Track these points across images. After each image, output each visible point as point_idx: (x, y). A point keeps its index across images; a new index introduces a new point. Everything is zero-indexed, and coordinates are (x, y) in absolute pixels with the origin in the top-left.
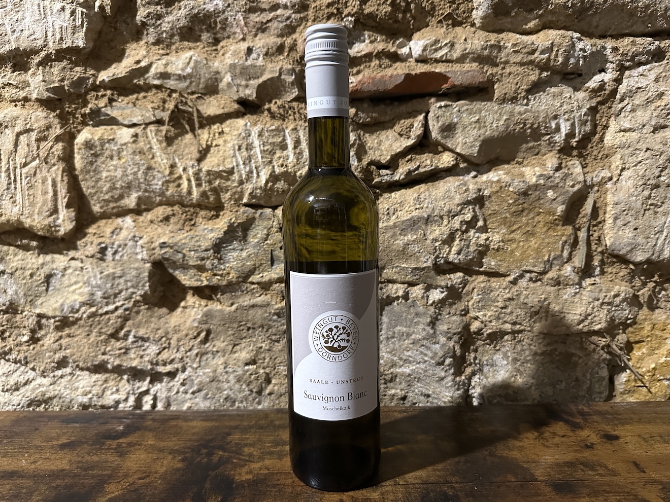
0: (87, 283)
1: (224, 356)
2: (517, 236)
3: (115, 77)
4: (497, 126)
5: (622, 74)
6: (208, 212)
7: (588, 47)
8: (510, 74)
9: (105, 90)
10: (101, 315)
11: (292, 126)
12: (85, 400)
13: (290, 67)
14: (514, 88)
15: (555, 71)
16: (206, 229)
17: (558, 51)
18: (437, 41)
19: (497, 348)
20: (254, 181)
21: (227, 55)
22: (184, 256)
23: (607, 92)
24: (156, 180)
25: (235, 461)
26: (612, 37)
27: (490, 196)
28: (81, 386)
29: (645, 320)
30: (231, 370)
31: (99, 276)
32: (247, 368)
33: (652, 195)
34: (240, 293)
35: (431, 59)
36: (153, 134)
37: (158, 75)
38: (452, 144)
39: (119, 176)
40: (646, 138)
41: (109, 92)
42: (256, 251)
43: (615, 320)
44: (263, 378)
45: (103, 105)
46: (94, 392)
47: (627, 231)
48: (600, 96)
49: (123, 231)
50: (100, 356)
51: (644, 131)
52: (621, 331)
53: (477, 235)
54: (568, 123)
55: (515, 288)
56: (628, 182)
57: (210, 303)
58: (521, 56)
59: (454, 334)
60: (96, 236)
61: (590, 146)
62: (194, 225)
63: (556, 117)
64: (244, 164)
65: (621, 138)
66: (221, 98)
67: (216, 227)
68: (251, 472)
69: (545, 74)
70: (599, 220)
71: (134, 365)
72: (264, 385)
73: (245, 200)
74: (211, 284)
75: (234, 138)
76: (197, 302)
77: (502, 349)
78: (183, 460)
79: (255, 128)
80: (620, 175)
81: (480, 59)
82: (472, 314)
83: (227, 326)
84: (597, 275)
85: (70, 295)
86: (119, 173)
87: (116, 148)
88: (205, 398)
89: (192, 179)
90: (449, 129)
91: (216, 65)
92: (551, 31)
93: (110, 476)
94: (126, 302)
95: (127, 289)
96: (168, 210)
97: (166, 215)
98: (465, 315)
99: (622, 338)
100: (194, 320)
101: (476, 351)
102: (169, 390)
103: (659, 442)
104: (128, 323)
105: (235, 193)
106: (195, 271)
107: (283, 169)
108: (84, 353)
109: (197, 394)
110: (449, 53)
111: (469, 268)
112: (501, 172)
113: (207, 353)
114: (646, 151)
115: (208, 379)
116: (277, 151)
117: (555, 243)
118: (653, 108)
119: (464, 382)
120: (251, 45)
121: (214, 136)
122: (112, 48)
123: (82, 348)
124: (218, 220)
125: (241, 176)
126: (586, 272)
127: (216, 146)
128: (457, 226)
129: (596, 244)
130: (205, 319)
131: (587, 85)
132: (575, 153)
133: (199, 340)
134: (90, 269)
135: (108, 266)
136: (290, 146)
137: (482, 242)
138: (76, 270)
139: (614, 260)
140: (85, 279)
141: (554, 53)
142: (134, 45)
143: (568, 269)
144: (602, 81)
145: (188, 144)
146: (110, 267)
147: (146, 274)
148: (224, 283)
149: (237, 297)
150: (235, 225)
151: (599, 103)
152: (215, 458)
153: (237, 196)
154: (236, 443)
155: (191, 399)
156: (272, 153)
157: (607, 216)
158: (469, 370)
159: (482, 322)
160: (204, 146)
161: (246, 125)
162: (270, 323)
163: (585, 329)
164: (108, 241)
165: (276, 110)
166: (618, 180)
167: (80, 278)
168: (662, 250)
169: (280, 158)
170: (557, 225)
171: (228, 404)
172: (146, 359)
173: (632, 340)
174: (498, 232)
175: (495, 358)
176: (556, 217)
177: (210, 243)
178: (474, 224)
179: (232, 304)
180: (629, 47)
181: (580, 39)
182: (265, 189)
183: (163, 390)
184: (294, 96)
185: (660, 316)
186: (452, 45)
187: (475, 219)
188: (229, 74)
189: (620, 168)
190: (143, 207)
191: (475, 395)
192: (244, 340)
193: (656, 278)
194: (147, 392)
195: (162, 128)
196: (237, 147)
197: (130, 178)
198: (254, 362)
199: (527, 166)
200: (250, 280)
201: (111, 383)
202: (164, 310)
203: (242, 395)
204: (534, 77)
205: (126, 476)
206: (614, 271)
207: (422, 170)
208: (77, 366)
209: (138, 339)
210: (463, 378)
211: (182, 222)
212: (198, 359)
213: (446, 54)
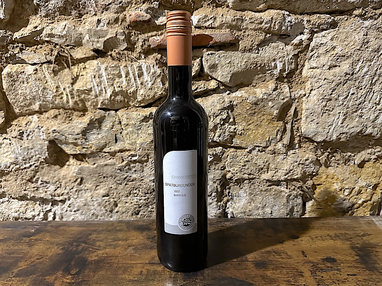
0: (13, 152)
1: (91, 192)
2: (251, 127)
3: (23, 36)
4: (241, 66)
5: (312, 36)
6: (79, 112)
7: (293, 20)
8: (248, 35)
9: (18, 43)
10: (22, 170)
11: (124, 65)
12: (16, 215)
13: (122, 31)
14: (250, 43)
15: (273, 34)
16: (77, 122)
17: (275, 22)
18: (206, 16)
19: (241, 187)
20: (104, 96)
21: (86, 24)
22: (66, 137)
23: (304, 46)
24: (49, 95)
25: (90, 249)
26: (308, 14)
27: (236, 105)
28: (13, 208)
29: (323, 173)
30: (95, 199)
31: (20, 149)
32: (104, 198)
33: (327, 105)
34: (98, 158)
35: (203, 27)
36: (46, 69)
37: (48, 35)
38: (216, 76)
39: (28, 93)
40: (325, 73)
41: (20, 45)
42: (106, 135)
43: (306, 173)
44: (113, 204)
45: (17, 52)
46: (20, 211)
47: (313, 125)
48: (300, 48)
49: (32, 123)
50: (23, 191)
51: (324, 68)
52: (309, 179)
53: (229, 126)
54: (282, 64)
55: (251, 155)
56: (314, 97)
57: (82, 163)
58: (255, 25)
59: (217, 180)
60: (17, 126)
61: (294, 76)
62: (71, 120)
63: (274, 60)
64: (97, 86)
65: (311, 73)
66: (84, 48)
67: (83, 121)
68: (97, 256)
69: (268, 35)
70: (298, 118)
71: (42, 196)
72: (113, 207)
73: (99, 106)
74: (82, 153)
75: (91, 71)
76: (75, 163)
77: (244, 188)
78: (62, 249)
79: (103, 66)
80: (310, 93)
81: (231, 27)
82: (227, 169)
83: (92, 175)
84: (297, 148)
85: (4, 158)
86: (28, 91)
87: (25, 77)
88: (82, 214)
89: (69, 94)
90: (214, 67)
91: (80, 29)
92: (272, 11)
93: (22, 258)
94: (36, 162)
95: (36, 155)
96: (56, 112)
97: (55, 114)
98: (224, 169)
99: (310, 183)
100: (74, 172)
101: (230, 188)
102: (62, 209)
103: (319, 240)
104: (37, 174)
105: (93, 102)
106: (73, 145)
107: (119, 89)
108: (14, 190)
109: (77, 212)
110: (213, 23)
111: (225, 145)
112: (243, 92)
113: (81, 190)
114: (324, 80)
115: (83, 204)
116: (116, 79)
117: (273, 131)
118: (329, 55)
119: (222, 205)
120: (100, 18)
121: (81, 70)
122: (21, 19)
123: (13, 187)
124: (84, 117)
125: (96, 93)
126: (290, 146)
127: (82, 75)
128: (218, 121)
129: (296, 131)
130: (80, 172)
131: (292, 42)
132: (286, 80)
133: (77, 183)
134: (15, 144)
135: (24, 143)
136: (124, 76)
137: (232, 130)
138: (7, 145)
139: (306, 140)
140: (12, 150)
141: (273, 23)
142: (34, 17)
143: (280, 145)
144: (301, 39)
145: (66, 74)
146: (26, 143)
147: (46, 147)
148: (89, 152)
149: (97, 160)
150: (94, 120)
151: (299, 52)
152: (80, 248)
153: (94, 104)
154: (93, 240)
155: (74, 214)
156: (113, 79)
157: (302, 116)
158: (225, 199)
159: (232, 174)
160: (75, 76)
161: (98, 64)
162: (116, 174)
163: (289, 178)
164: (24, 129)
165: (115, 55)
166: (309, 96)
167: (9, 149)
168: (332, 135)
169: (118, 82)
170: (274, 121)
171: (94, 217)
172: (49, 193)
173: (316, 183)
174: (241, 125)
175: (239, 193)
176: (273, 117)
177: (80, 130)
178: (228, 120)
179: (94, 164)
180: (317, 20)
181: (289, 15)
182: (110, 100)
183: (59, 210)
184: (125, 47)
185: (331, 171)
186: (215, 19)
187: (228, 117)
188: (88, 35)
189: (310, 89)
190: (43, 110)
191: (229, 212)
192: (102, 183)
193: (329, 150)
194: (50, 211)
195: (51, 66)
196: (93, 76)
197: (34, 94)
198: (108, 195)
199: (258, 88)
200: (104, 150)
201: (30, 206)
202: (58, 167)
203: (102, 212)
204: (262, 38)
205: (31, 257)
206: (306, 146)
207: (198, 90)
208: (11, 197)
209: (43, 182)
210: (222, 203)
211: (64, 118)
212: (77, 194)
213: (211, 23)
